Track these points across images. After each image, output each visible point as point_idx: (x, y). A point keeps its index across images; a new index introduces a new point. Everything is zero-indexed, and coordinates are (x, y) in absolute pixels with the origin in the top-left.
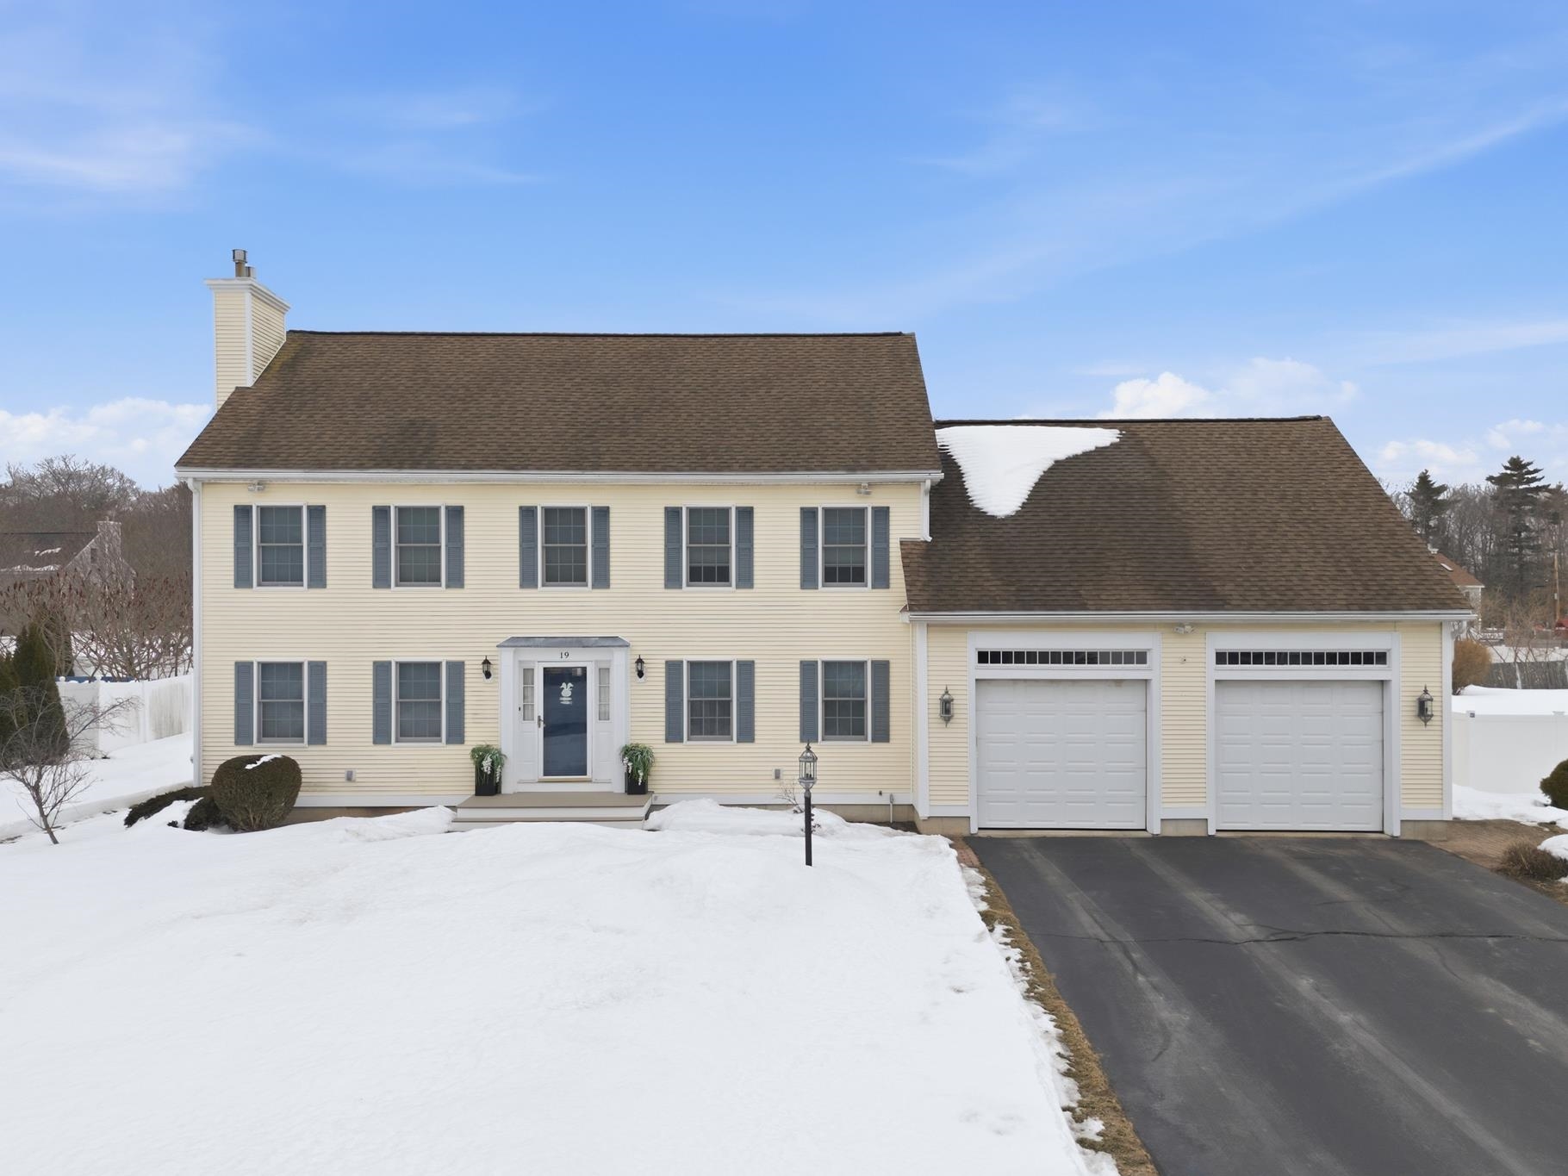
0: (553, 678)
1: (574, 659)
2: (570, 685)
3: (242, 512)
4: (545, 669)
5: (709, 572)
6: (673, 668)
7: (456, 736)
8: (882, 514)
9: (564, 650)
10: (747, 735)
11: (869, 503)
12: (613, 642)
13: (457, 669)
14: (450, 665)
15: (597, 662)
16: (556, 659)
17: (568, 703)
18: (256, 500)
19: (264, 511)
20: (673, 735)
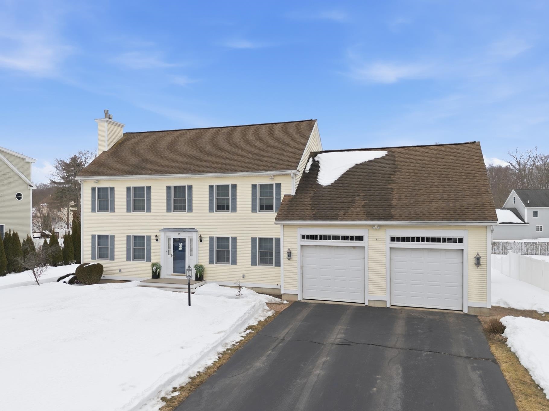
0: (176, 241)
1: (182, 235)
2: (182, 244)
3: (93, 189)
4: (173, 238)
5: (223, 207)
6: (211, 239)
7: (149, 259)
8: (279, 186)
9: (179, 233)
10: (234, 262)
11: (274, 182)
12: (193, 230)
13: (149, 238)
14: (147, 237)
15: (189, 236)
16: (177, 235)
17: (181, 250)
18: (97, 186)
19: (99, 189)
20: (211, 262)
